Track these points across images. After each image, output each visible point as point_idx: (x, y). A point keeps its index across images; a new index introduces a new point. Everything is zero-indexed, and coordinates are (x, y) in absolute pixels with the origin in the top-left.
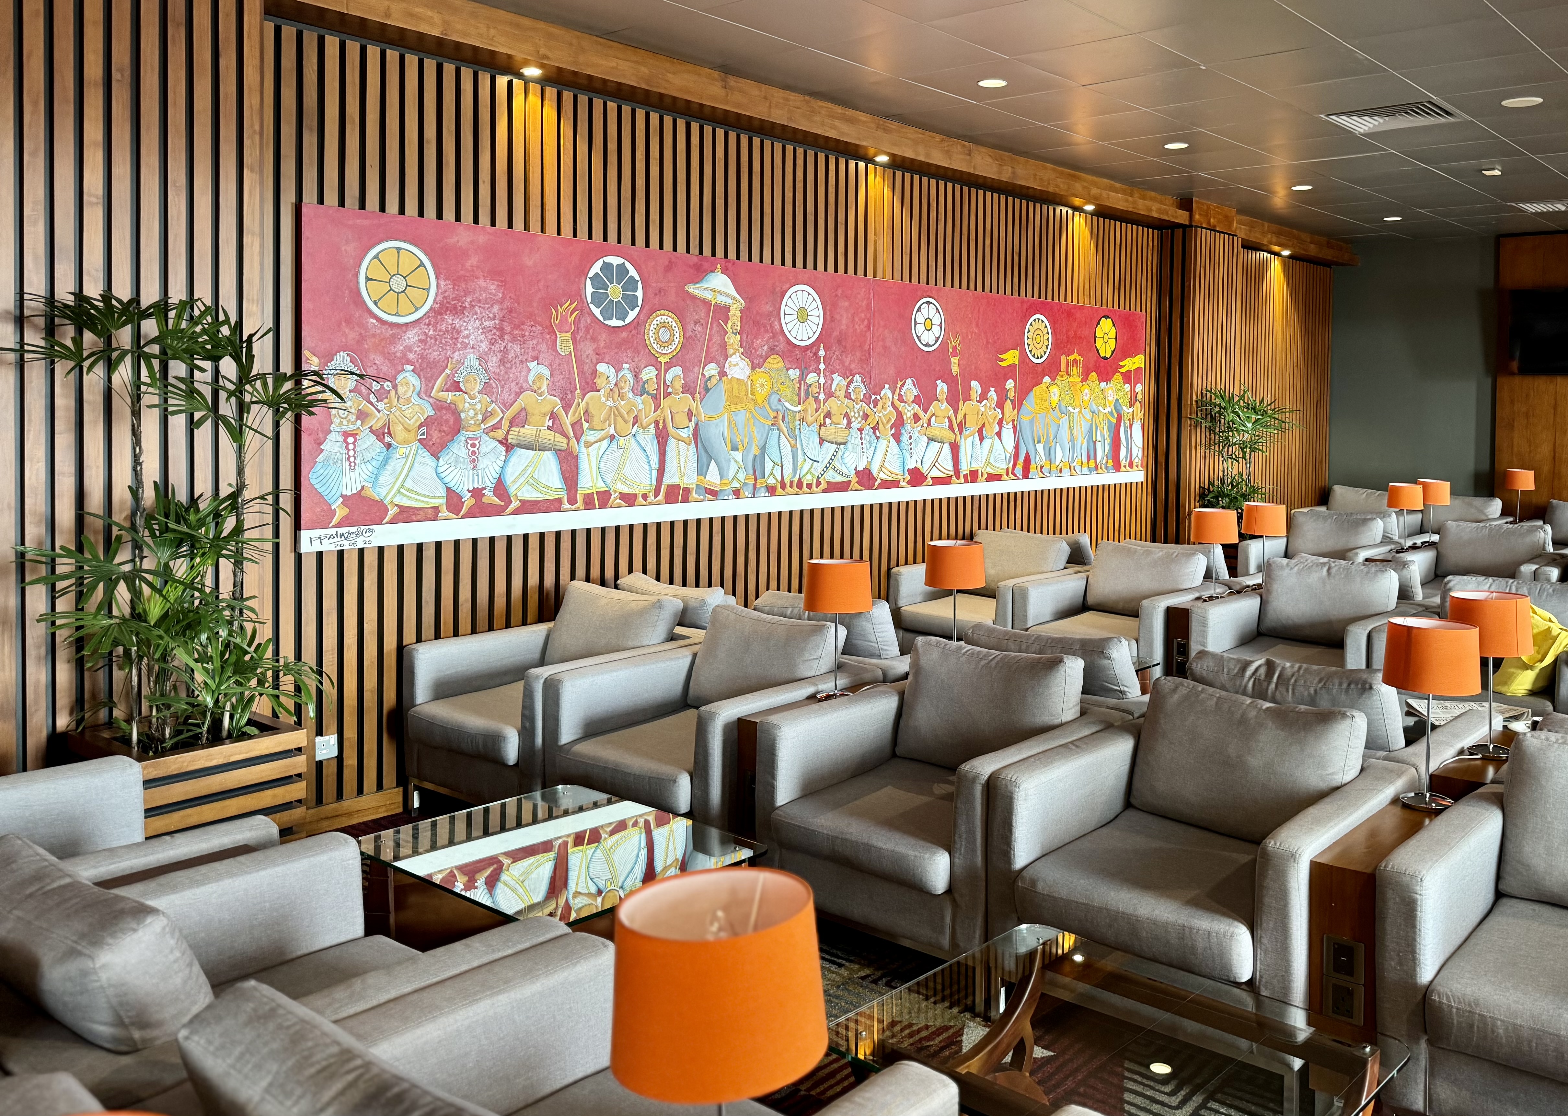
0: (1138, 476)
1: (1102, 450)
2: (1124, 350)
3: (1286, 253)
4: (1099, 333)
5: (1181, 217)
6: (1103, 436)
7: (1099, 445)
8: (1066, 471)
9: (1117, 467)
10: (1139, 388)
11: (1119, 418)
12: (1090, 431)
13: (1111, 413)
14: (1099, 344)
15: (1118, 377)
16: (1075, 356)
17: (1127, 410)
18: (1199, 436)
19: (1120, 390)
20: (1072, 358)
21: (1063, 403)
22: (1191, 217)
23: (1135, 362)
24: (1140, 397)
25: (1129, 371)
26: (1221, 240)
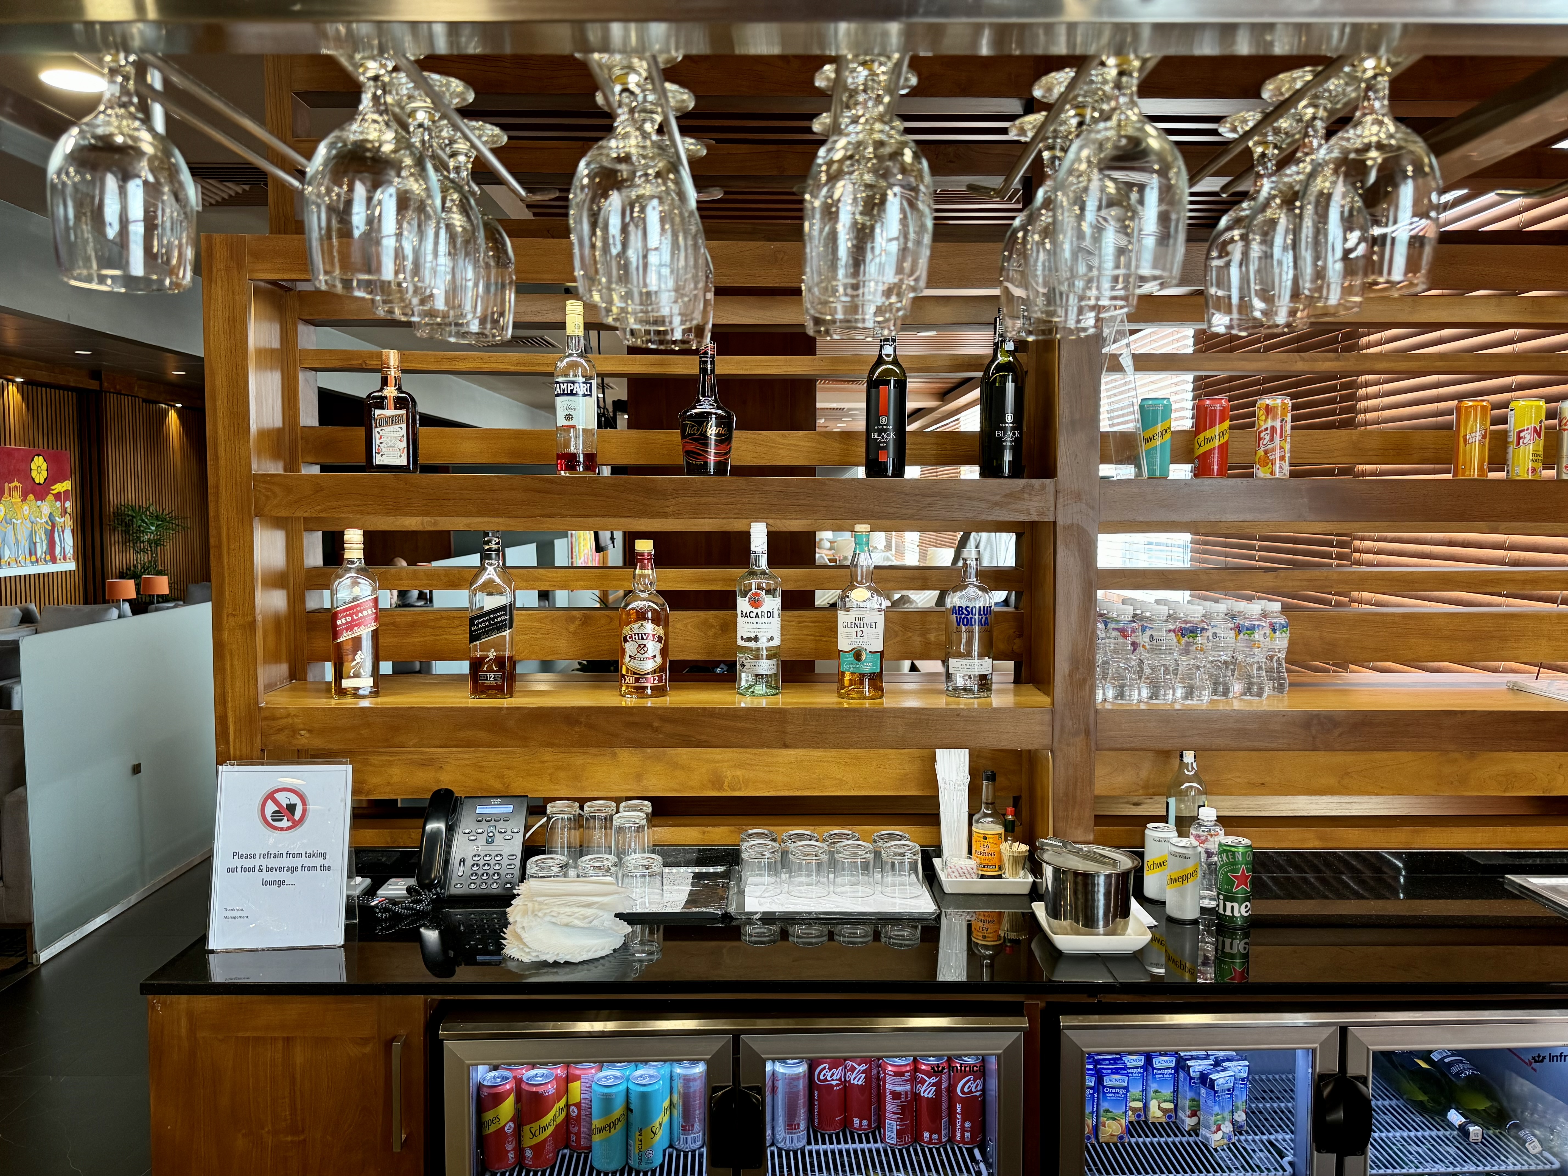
0: (71, 566)
1: (41, 548)
2: (53, 479)
3: (179, 405)
4: (33, 466)
5: (94, 385)
6: (41, 539)
7: (38, 545)
8: (13, 563)
9: (54, 560)
10: (68, 504)
11: (53, 526)
12: (31, 535)
13: (47, 523)
14: (34, 474)
15: (50, 497)
16: (16, 483)
17: (59, 520)
18: (117, 537)
19: (51, 507)
20: (13, 485)
21: (8, 516)
22: (101, 385)
23: (65, 486)
24: (69, 510)
25: (59, 493)
26: (126, 401)
